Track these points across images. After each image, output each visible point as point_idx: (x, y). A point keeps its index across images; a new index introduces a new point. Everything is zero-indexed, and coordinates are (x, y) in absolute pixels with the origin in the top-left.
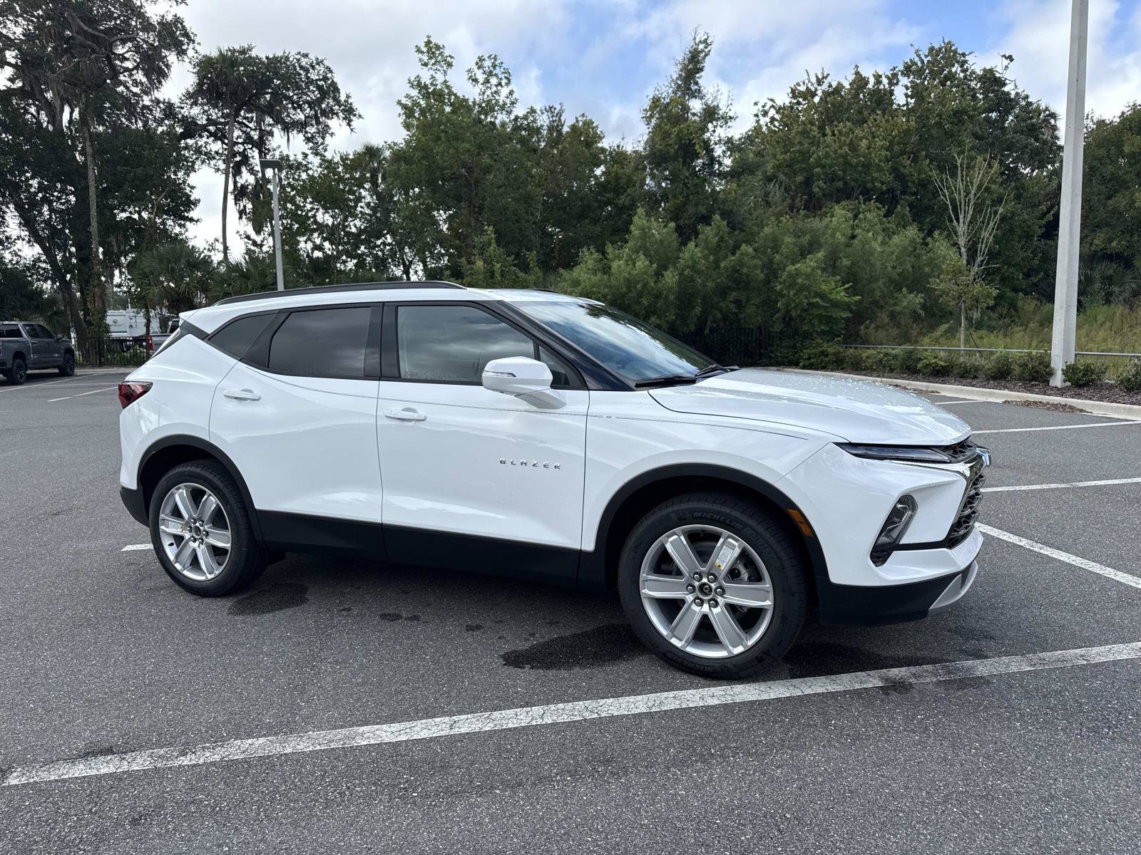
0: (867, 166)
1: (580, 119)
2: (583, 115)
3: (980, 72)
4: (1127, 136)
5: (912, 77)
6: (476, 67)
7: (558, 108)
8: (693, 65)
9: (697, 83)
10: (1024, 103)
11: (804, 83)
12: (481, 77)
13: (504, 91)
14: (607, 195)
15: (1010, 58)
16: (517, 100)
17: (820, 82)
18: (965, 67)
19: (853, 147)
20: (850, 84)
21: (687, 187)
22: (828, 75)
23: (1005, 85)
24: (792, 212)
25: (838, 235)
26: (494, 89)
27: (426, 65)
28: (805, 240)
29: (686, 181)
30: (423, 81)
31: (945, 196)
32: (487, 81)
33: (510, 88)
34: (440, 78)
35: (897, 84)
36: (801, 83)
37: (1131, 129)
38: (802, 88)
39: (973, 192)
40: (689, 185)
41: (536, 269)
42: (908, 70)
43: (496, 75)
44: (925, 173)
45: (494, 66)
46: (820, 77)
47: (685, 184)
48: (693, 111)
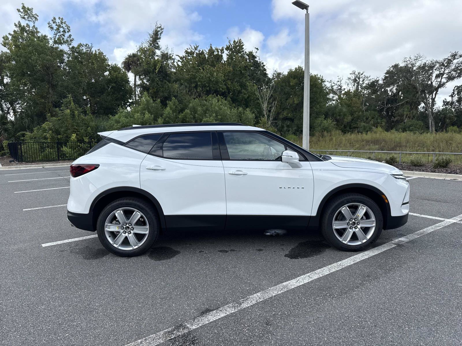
0: (217, 82)
1: (97, 51)
2: (99, 50)
3: (248, 53)
4: (291, 79)
5: (229, 51)
6: (52, 22)
7: (90, 45)
8: (156, 37)
9: (158, 44)
10: (262, 65)
11: (190, 49)
12: (55, 27)
13: (67, 35)
14: (112, 85)
15: (257, 49)
16: (73, 39)
17: (196, 49)
18: (243, 50)
19: (212, 75)
20: (209, 51)
21: (158, 85)
22: (198, 46)
23: (256, 58)
24: (200, 98)
25: (216, 108)
26: (62, 33)
27: (24, 18)
28: (205, 108)
29: (158, 82)
30: (22, 25)
31: (259, 96)
32: (58, 29)
33: (70, 33)
34: (31, 24)
35: (223, 53)
36: (189, 49)
37: (291, 77)
38: (189, 51)
39: (268, 96)
40: (159, 84)
41: (90, 114)
42: (227, 49)
43: (62, 27)
44: (236, 87)
45: (62, 23)
46: (196, 47)
47: (157, 84)
48: (157, 54)
